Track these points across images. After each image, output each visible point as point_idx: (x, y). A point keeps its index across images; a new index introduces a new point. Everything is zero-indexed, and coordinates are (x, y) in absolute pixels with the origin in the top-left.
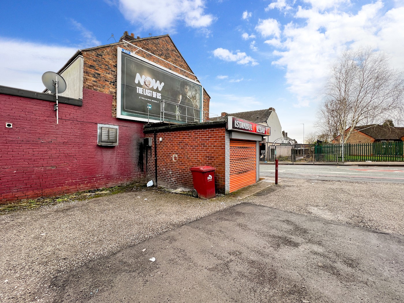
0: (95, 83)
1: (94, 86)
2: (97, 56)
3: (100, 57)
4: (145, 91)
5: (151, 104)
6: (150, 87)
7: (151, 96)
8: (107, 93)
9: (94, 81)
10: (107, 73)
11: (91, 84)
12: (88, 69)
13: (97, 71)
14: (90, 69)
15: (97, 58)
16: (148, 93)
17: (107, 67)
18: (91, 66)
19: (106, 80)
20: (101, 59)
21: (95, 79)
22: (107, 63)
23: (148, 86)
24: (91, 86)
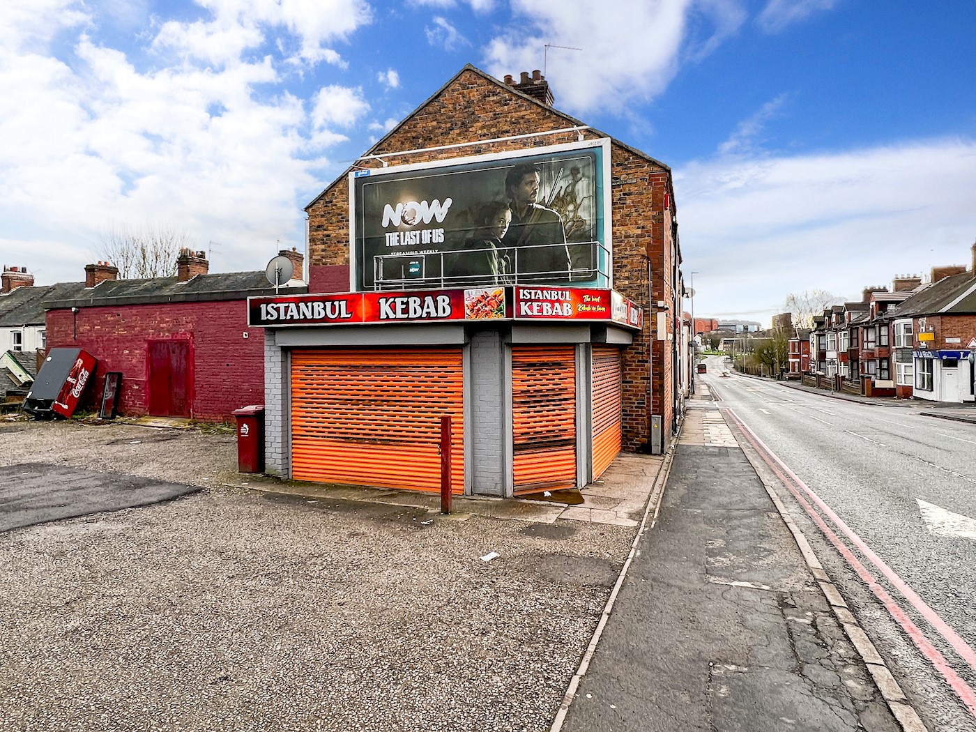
0: (324, 253)
1: (323, 257)
2: (326, 206)
3: (330, 205)
4: (404, 236)
5: (417, 262)
6: (415, 224)
7: (418, 243)
8: (341, 264)
9: (323, 250)
10: (340, 229)
11: (319, 257)
12: (315, 234)
13: (326, 232)
14: (318, 232)
15: (326, 209)
16: (410, 238)
17: (340, 217)
18: (319, 226)
19: (338, 242)
20: (330, 208)
21: (323, 247)
22: (339, 211)
23: (410, 222)
24: (319, 260)
